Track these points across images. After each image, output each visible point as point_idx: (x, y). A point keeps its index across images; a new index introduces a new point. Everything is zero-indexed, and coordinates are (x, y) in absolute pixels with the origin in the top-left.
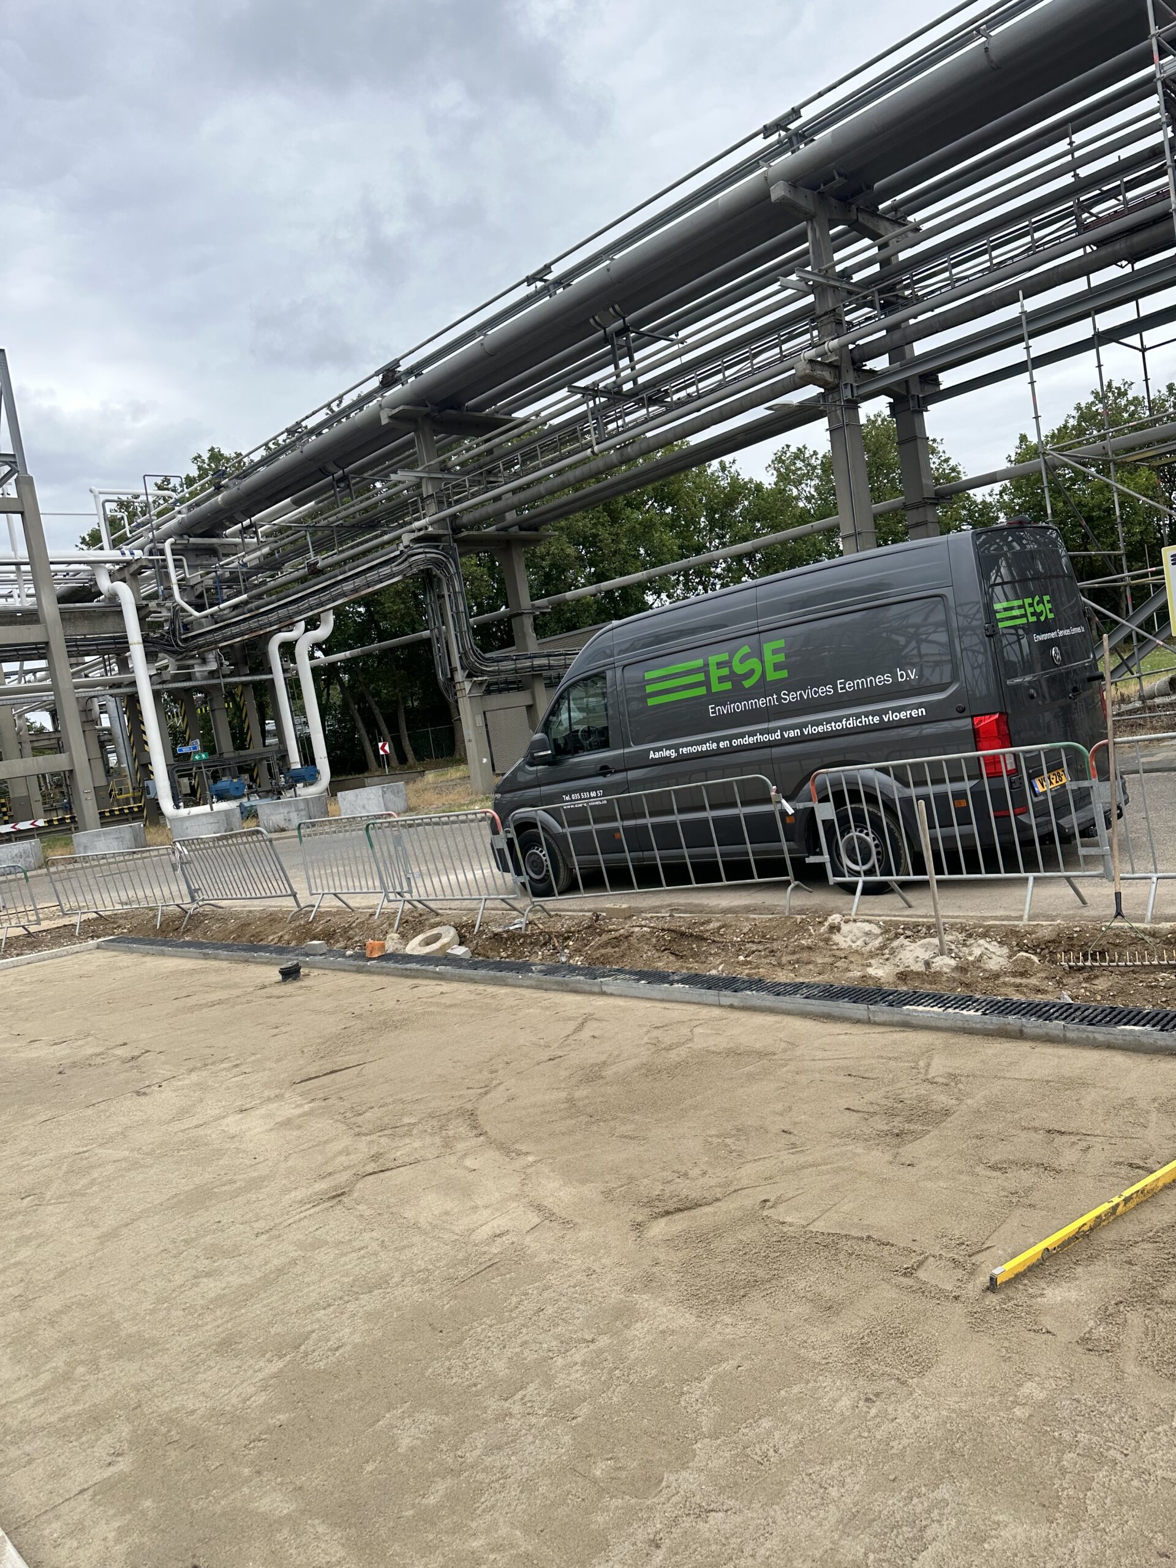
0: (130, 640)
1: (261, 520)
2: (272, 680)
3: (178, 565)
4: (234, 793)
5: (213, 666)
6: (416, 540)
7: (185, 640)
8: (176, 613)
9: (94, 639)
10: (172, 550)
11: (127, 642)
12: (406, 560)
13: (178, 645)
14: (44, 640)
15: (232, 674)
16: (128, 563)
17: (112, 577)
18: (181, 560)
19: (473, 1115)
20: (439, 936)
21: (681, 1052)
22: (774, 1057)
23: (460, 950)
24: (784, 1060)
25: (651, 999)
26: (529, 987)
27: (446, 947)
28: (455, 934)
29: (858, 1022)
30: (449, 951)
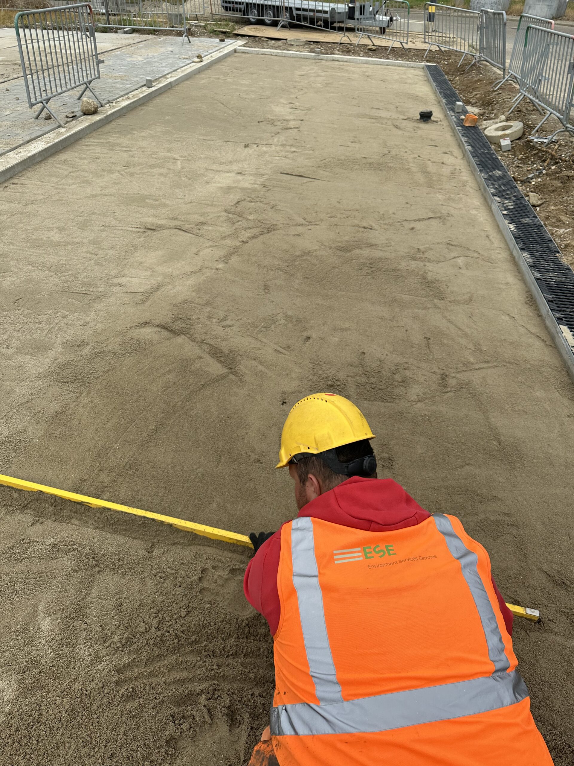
19: (269, 232)
20: (511, 127)
21: (413, 264)
22: (436, 301)
23: (506, 142)
24: (436, 306)
25: (498, 226)
26: (478, 183)
27: (503, 137)
28: (519, 130)
29: (540, 316)
30: (501, 140)
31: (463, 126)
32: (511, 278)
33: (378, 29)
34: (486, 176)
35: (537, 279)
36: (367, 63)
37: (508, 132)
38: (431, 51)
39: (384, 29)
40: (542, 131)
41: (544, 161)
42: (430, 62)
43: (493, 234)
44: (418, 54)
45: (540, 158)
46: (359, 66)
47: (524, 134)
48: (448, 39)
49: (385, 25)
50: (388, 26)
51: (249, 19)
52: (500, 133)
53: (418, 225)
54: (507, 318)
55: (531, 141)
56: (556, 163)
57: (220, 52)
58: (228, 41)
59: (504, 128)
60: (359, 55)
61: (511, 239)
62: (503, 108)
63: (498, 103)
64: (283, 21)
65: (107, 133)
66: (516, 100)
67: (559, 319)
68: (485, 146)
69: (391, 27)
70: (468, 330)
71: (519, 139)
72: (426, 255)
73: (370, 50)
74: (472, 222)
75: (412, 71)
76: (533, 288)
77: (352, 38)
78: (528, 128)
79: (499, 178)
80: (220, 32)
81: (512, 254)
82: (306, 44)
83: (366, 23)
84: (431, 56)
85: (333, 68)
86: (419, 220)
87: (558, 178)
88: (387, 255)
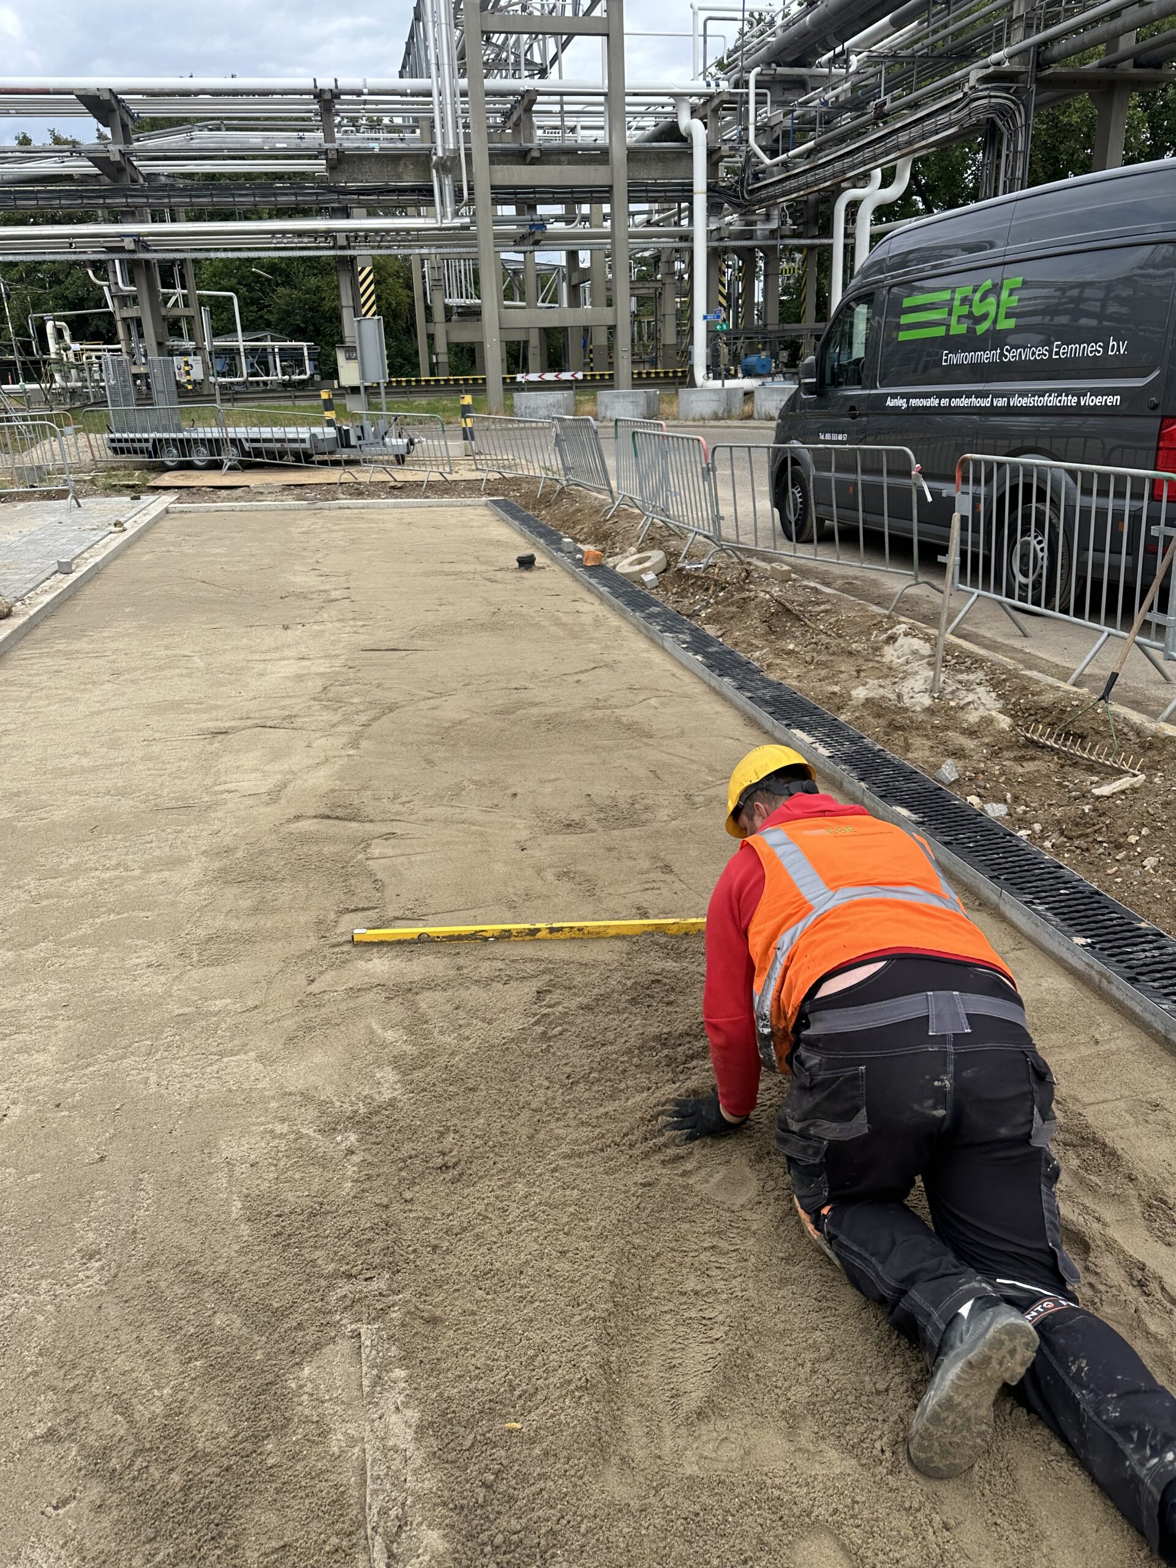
0: (696, 188)
1: (856, 45)
2: (831, 246)
3: (760, 101)
4: (759, 371)
5: (774, 225)
6: (984, 80)
7: (751, 192)
8: (748, 159)
9: (663, 185)
10: (757, 82)
11: (692, 191)
12: (967, 105)
13: (743, 197)
14: (609, 183)
15: (795, 235)
16: (711, 97)
17: (694, 112)
18: (766, 95)
19: (391, 710)
20: (649, 558)
21: (599, 713)
22: (645, 740)
23: (649, 577)
24: (646, 744)
25: (681, 664)
26: (634, 625)
27: (644, 571)
28: (661, 560)
29: (766, 732)
30: (643, 576)
31: (585, 567)
32: (719, 707)
33: (392, 458)
34: (643, 615)
35: (750, 698)
36: (396, 506)
37: (647, 564)
38: (488, 480)
39: (403, 456)
40: (689, 556)
41: (707, 589)
42: (493, 495)
43: (679, 672)
44: (472, 487)
45: (701, 587)
46: (385, 511)
47: (669, 564)
48: (506, 462)
49: (403, 451)
50: (408, 453)
51: (162, 462)
52: (638, 568)
53: (583, 677)
54: (731, 741)
55: (681, 569)
56: (723, 589)
57: (145, 515)
58: (146, 499)
59: (640, 562)
60: (379, 497)
61: (703, 670)
62: (628, 539)
63: (618, 533)
64: (230, 460)
65: (42, 640)
66: (642, 527)
67: (787, 725)
68: (624, 583)
69: (414, 454)
70: (693, 758)
71: (665, 571)
72: (610, 702)
73: (393, 488)
74: (648, 664)
75: (470, 510)
76: (748, 708)
77: (356, 475)
78: (672, 556)
79: (659, 615)
80: (123, 486)
81: (710, 686)
82: (284, 490)
83: (370, 451)
84: (492, 488)
85: (348, 519)
86: (582, 672)
87: (732, 604)
88: (562, 709)
